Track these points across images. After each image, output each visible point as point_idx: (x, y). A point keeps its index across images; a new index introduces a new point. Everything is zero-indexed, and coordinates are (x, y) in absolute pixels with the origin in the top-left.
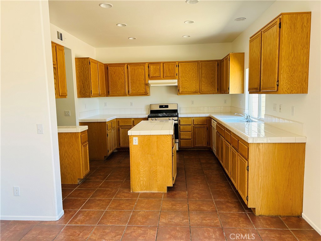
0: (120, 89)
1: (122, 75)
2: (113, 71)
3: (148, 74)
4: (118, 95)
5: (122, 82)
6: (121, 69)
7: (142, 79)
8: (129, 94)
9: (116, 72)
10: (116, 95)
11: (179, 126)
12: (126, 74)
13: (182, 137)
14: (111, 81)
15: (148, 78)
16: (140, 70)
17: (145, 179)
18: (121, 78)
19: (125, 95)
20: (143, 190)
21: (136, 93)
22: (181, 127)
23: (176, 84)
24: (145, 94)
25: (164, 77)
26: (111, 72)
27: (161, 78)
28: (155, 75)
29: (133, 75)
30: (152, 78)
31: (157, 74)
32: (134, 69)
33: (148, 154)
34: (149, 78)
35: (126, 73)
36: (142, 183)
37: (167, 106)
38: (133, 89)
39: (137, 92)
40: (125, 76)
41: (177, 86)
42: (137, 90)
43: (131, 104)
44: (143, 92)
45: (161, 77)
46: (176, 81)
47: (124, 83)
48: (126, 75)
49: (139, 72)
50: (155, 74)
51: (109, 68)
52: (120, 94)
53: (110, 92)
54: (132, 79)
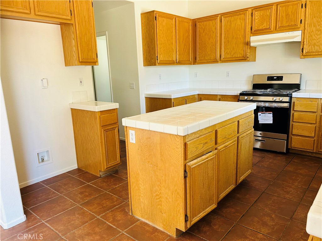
0: (209, 53)
1: (213, 32)
2: (202, 28)
3: (250, 27)
4: (206, 61)
5: (212, 43)
6: (213, 23)
7: (241, 36)
8: (220, 60)
9: (206, 29)
10: (205, 61)
11: (292, 112)
12: (218, 31)
13: (295, 131)
14: (199, 43)
15: (249, 33)
16: (239, 21)
17: (146, 202)
18: (212, 37)
19: (215, 61)
20: (144, 218)
21: (231, 58)
22: (296, 114)
23: (298, 39)
24: (243, 58)
25: (277, 28)
26: (199, 31)
27: (272, 31)
28: (261, 28)
29: (228, 31)
30: (255, 32)
31: (265, 26)
32: (231, 21)
33: (149, 162)
34: (252, 33)
35: (218, 29)
36: (142, 207)
37: (280, 78)
38: (227, 52)
39: (232, 56)
40: (216, 33)
41: (300, 42)
42: (232, 54)
43: (228, 74)
44: (241, 56)
45: (272, 29)
46: (299, 33)
47: (215, 44)
48: (218, 33)
49: (236, 25)
50: (262, 25)
51: (198, 24)
52: (209, 61)
53: (198, 59)
54: (226, 37)
